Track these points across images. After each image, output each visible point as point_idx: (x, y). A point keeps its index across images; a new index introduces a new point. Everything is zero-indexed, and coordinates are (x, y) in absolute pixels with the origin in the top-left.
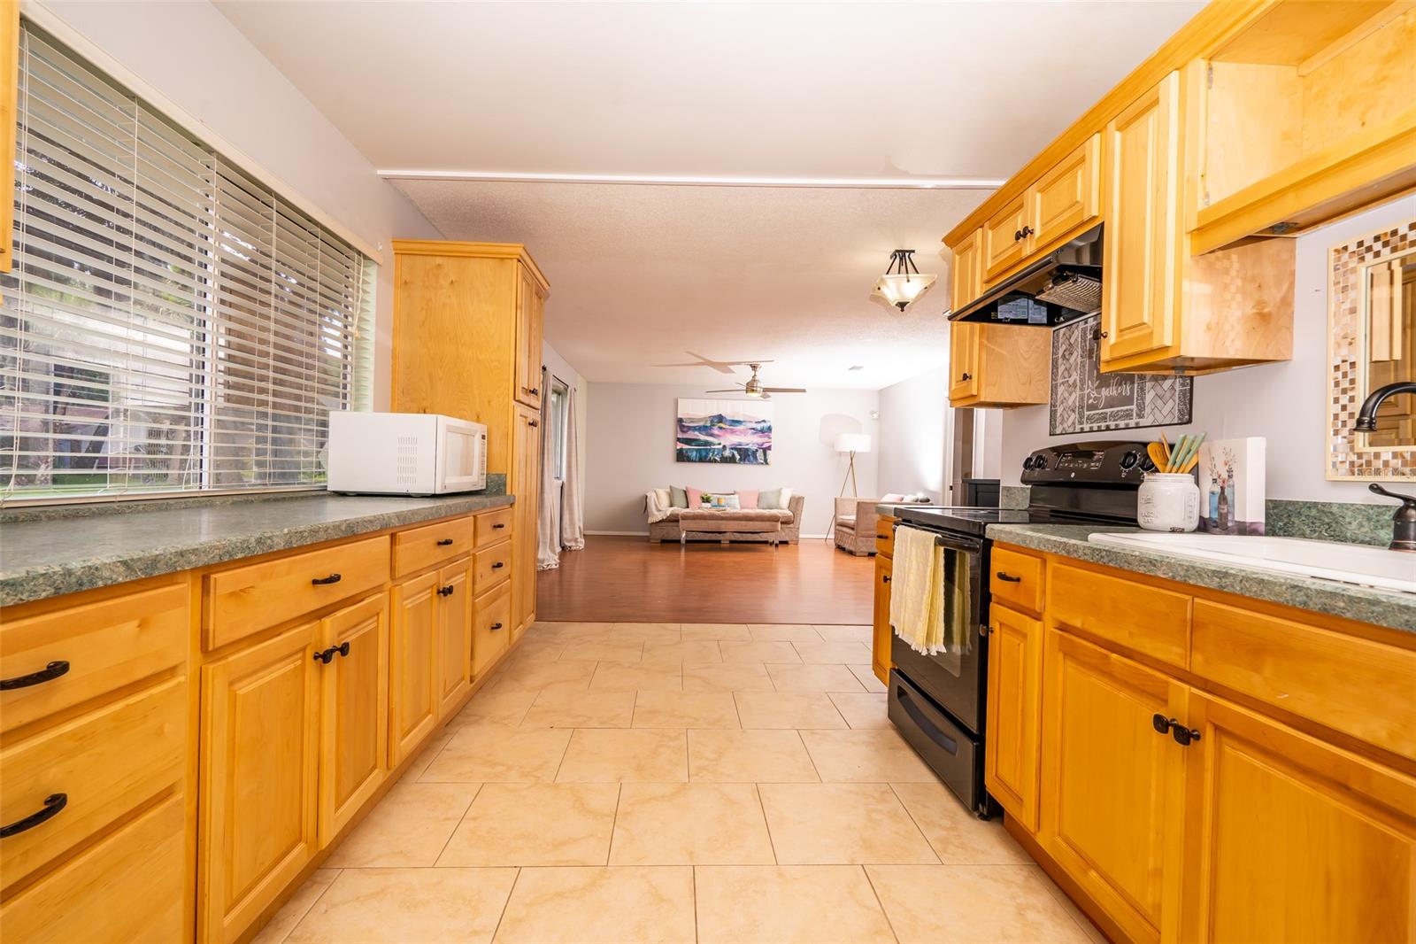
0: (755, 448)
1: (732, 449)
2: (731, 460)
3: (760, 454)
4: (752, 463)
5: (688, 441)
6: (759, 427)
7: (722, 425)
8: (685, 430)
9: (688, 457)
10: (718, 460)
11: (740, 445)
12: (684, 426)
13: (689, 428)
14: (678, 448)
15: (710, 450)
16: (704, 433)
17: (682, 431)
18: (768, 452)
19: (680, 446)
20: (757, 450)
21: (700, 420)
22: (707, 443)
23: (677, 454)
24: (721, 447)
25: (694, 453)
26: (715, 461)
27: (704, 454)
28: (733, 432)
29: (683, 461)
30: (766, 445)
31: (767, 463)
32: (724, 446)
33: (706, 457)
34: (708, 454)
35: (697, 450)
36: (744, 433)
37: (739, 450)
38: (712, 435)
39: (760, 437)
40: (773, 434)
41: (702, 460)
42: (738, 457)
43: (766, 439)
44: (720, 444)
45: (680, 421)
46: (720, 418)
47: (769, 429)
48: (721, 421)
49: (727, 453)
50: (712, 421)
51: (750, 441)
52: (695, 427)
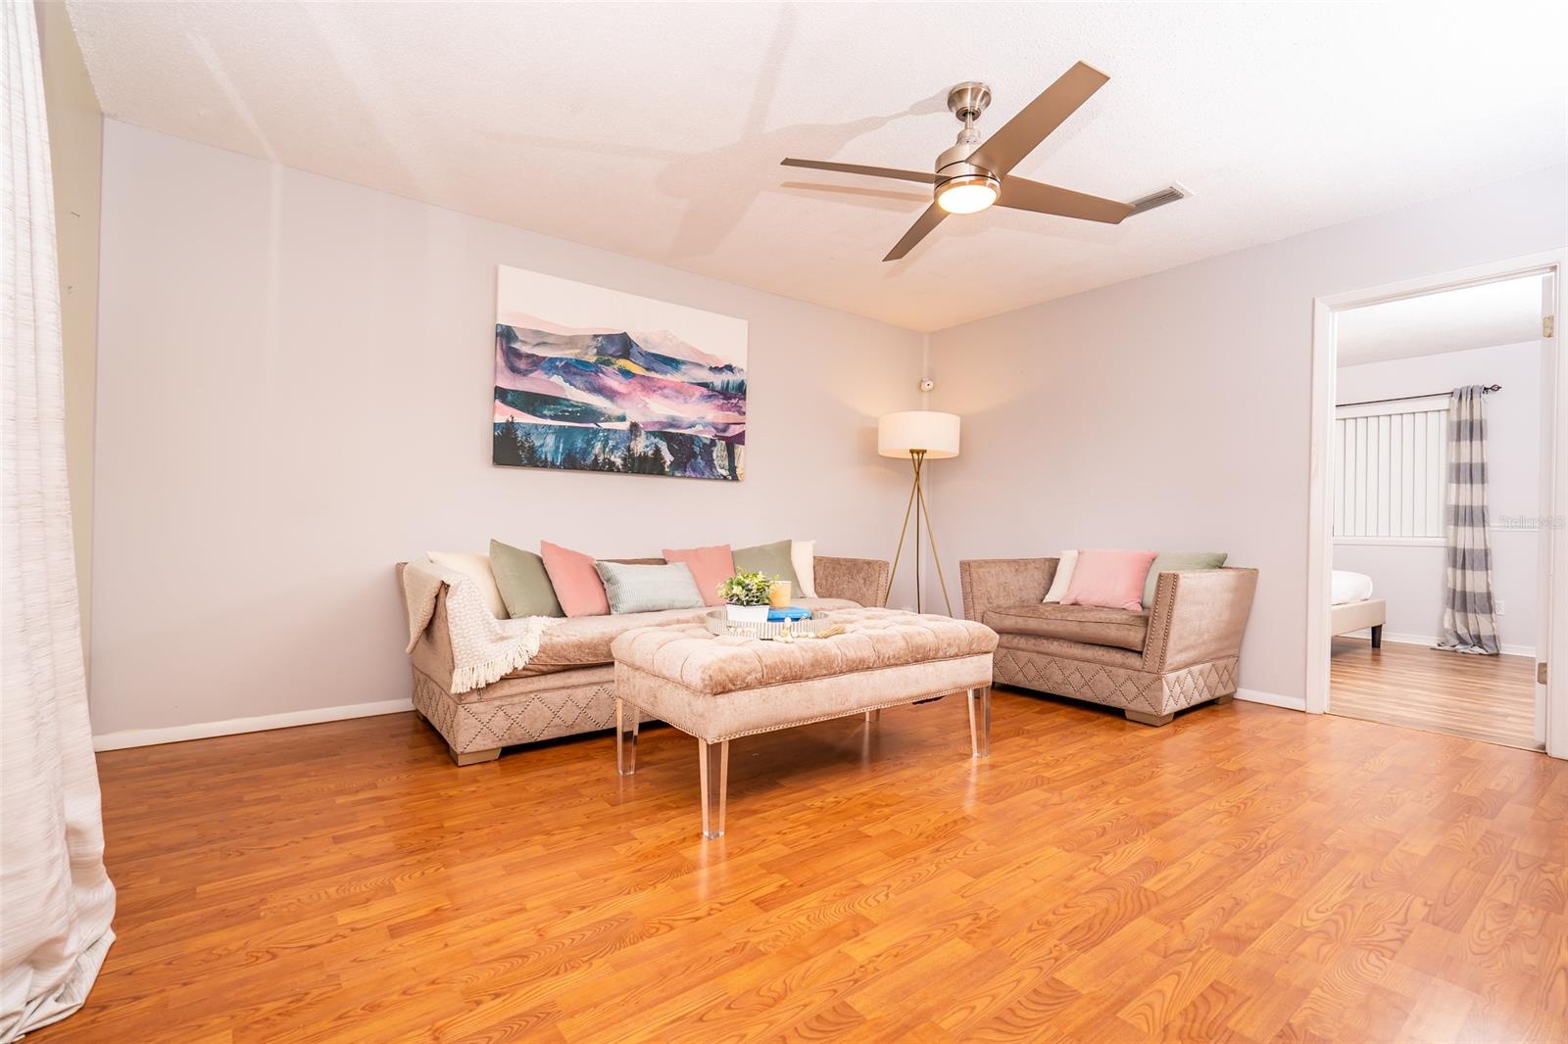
0: (707, 436)
1: (653, 434)
2: (646, 466)
3: (719, 452)
4: (702, 477)
5: (532, 402)
6: (718, 380)
7: (623, 363)
8: (522, 365)
9: (532, 450)
10: (619, 462)
11: (671, 426)
12: (518, 354)
13: (536, 362)
14: (501, 419)
15: (596, 432)
16: (579, 380)
17: (514, 370)
18: (739, 449)
19: (504, 414)
20: (713, 443)
21: (571, 341)
22: (588, 413)
23: (495, 438)
24: (624, 426)
25: (550, 440)
26: (610, 468)
27: (580, 444)
28: (649, 387)
29: (515, 462)
30: (734, 431)
31: (735, 478)
32: (634, 427)
33: (585, 453)
34: (589, 443)
35: (560, 432)
36: (679, 391)
37: (668, 438)
38: (601, 390)
39: (721, 408)
40: (751, 403)
41: (573, 462)
42: (668, 458)
43: (733, 416)
44: (623, 419)
45: (506, 335)
46: (623, 345)
47: (741, 389)
48: (626, 355)
49: (641, 446)
50: (600, 351)
51: (698, 416)
52: (552, 360)
